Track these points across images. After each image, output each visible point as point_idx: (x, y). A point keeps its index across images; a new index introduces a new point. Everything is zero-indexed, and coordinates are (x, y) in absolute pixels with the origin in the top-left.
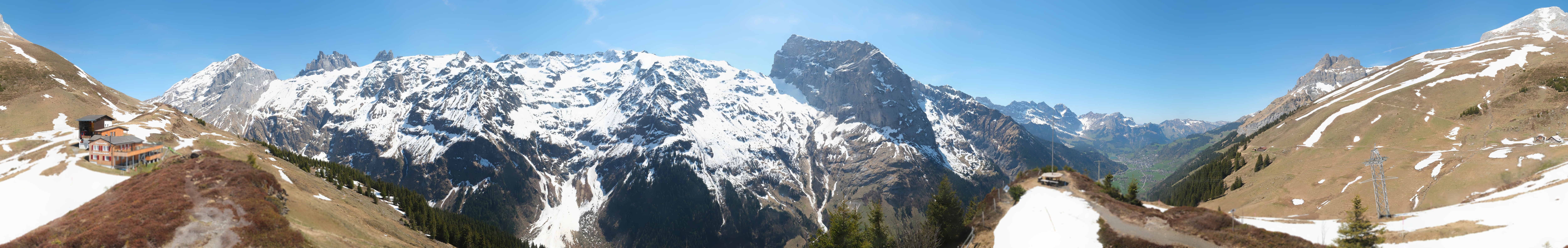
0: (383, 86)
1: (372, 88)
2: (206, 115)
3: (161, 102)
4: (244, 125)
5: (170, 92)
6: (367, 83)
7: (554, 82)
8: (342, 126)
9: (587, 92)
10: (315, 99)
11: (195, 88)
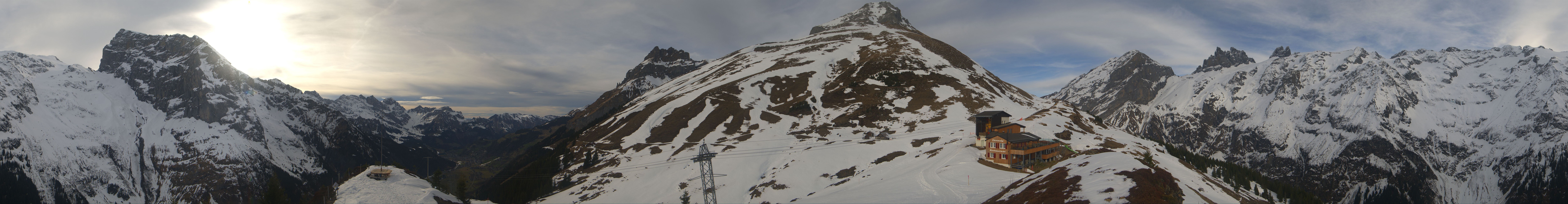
0: (1280, 83)
1: (1270, 85)
2: (1103, 112)
3: (1058, 98)
4: (1140, 123)
5: (1067, 88)
6: (1264, 80)
7: (1451, 79)
8: (1239, 124)
9: (1484, 88)
10: (1212, 96)
11: (1092, 84)
